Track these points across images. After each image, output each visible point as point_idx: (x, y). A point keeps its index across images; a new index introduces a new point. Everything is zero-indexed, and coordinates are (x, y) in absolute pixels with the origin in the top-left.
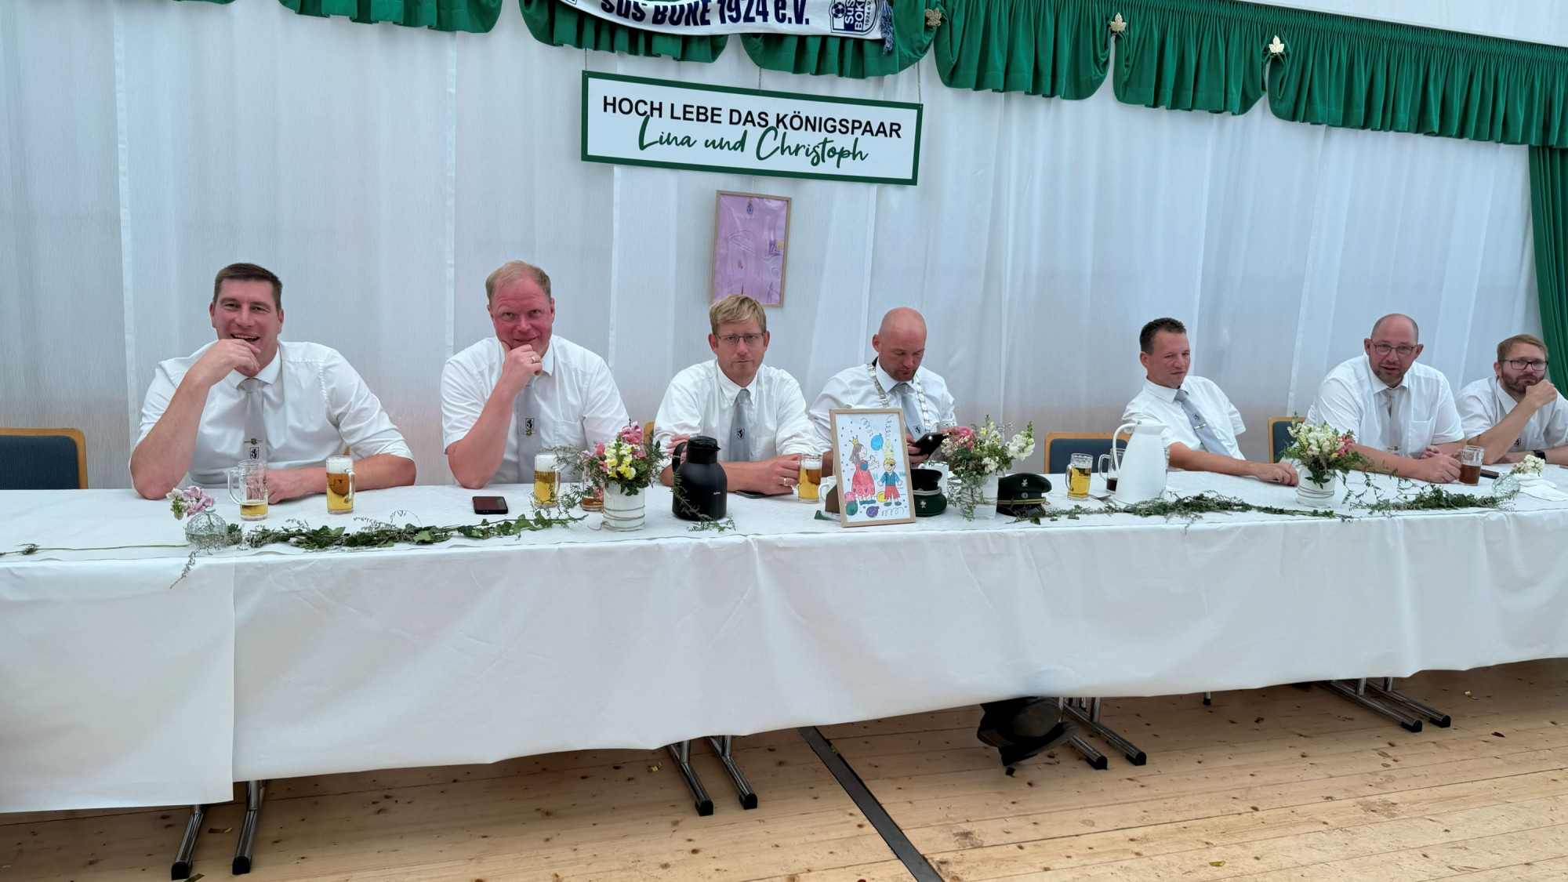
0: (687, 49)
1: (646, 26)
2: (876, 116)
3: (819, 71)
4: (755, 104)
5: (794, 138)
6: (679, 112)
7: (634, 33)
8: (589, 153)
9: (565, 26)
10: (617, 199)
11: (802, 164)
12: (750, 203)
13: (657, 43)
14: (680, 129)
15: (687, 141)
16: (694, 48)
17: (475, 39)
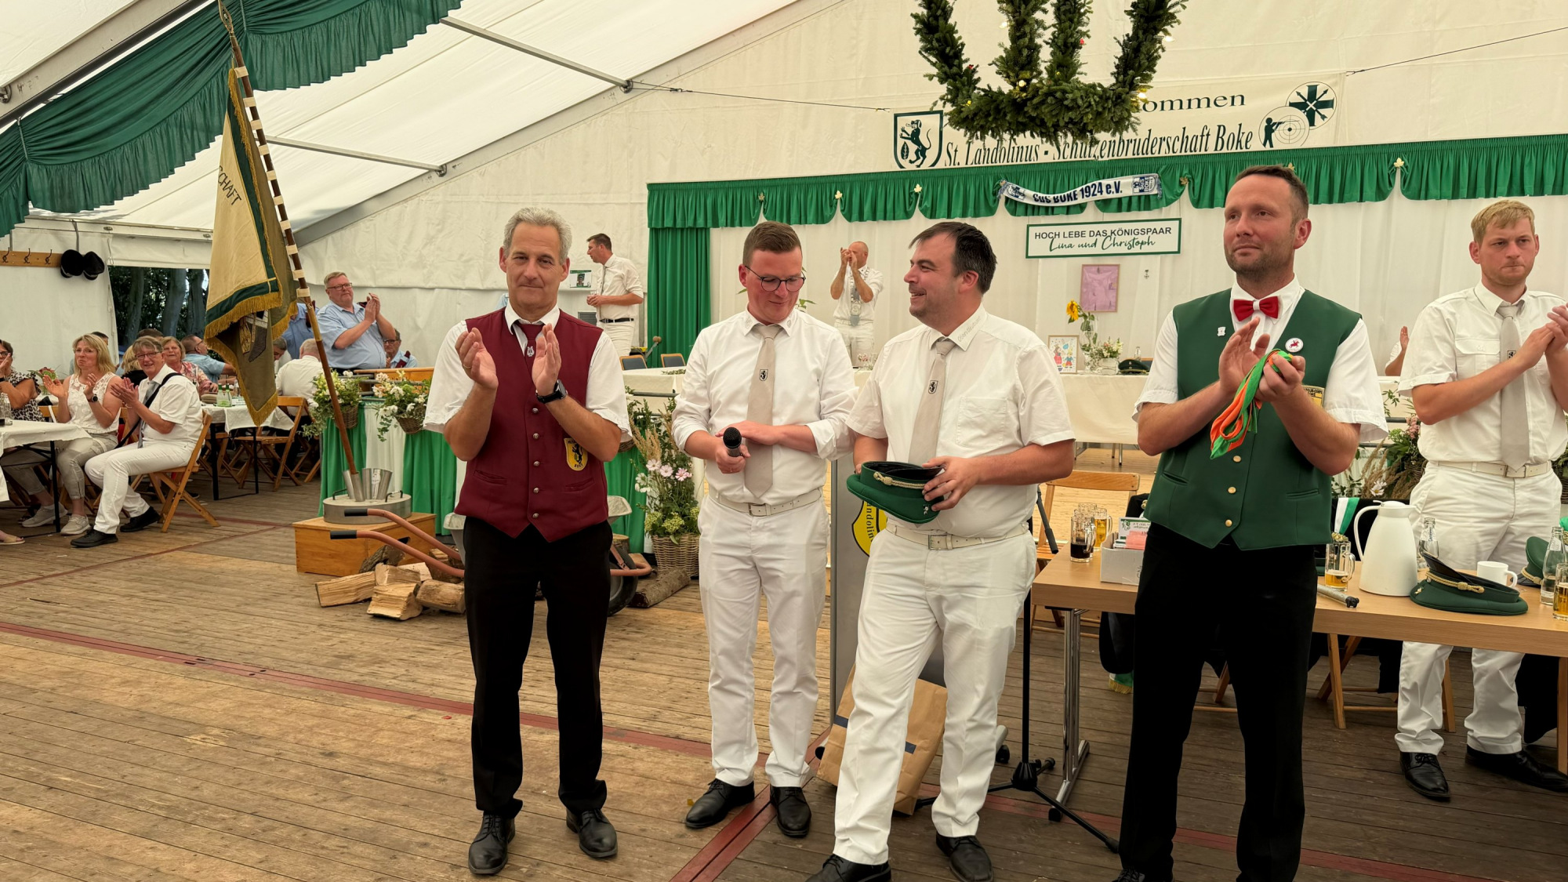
0: (1068, 210)
1: (1052, 204)
2: (1158, 225)
3: (1129, 210)
4: (1101, 228)
5: (1119, 239)
6: (1067, 235)
7: (1047, 208)
8: (1029, 255)
9: (1020, 209)
10: (1040, 272)
11: (1124, 249)
12: (1099, 269)
13: (1055, 210)
14: (1067, 241)
15: (1071, 246)
16: (1072, 209)
17: (989, 218)
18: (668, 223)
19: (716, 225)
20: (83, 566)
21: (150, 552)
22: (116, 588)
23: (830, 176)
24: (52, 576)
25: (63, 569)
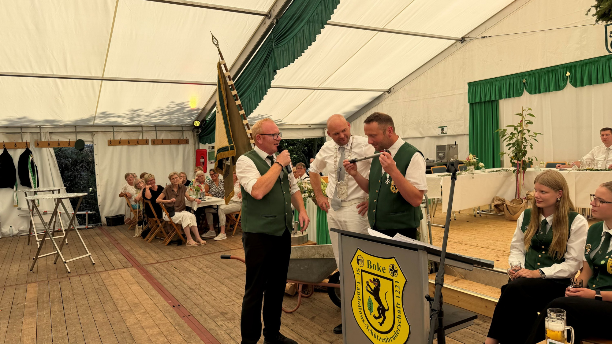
18: (478, 100)
19: (501, 98)
20: (206, 253)
21: (233, 249)
22: (201, 265)
23: (562, 64)
24: (192, 257)
25: (199, 254)
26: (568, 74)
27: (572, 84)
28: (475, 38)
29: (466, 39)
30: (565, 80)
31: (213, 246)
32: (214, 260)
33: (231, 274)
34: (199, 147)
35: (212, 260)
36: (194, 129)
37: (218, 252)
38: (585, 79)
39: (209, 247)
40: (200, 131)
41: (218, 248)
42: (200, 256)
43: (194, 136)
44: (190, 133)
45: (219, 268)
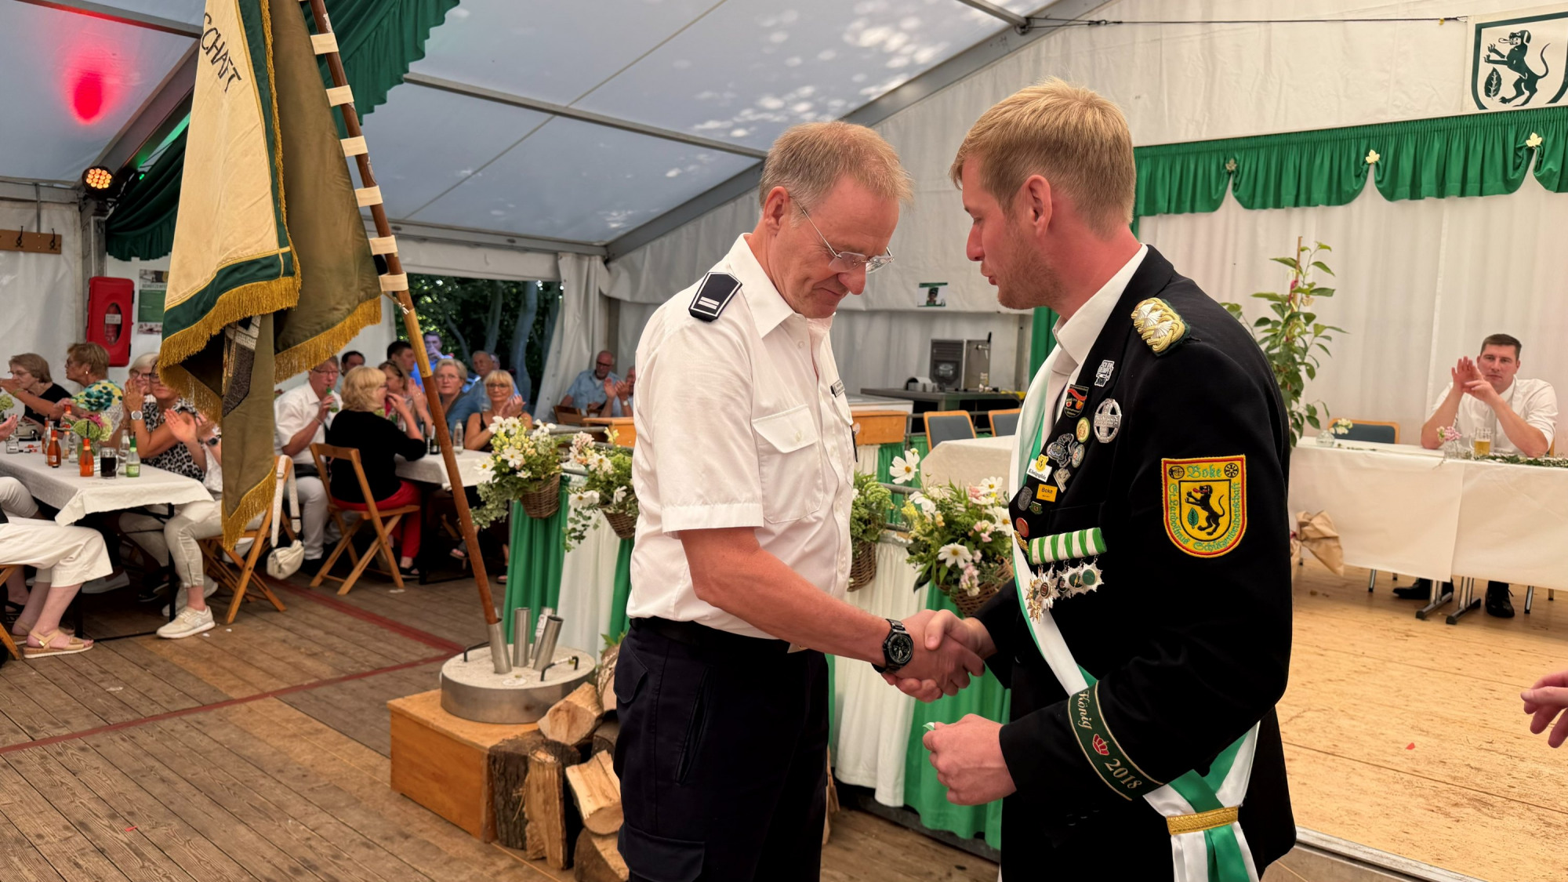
19: (1152, 211)
20: (115, 719)
21: (235, 695)
22: (85, 797)
23: (1357, 127)
24: (45, 741)
25: (80, 724)
26: (1373, 157)
27: (1381, 191)
28: (1067, 23)
29: (1037, 23)
30: (1361, 175)
31: (146, 680)
32: (151, 762)
33: (236, 867)
34: (101, 269)
35: (137, 766)
36: (85, 198)
37: (170, 714)
38: (1428, 178)
39: (127, 684)
40: (111, 211)
41: (171, 691)
42: (80, 735)
43: (84, 227)
44: (71, 214)
45: (176, 824)
